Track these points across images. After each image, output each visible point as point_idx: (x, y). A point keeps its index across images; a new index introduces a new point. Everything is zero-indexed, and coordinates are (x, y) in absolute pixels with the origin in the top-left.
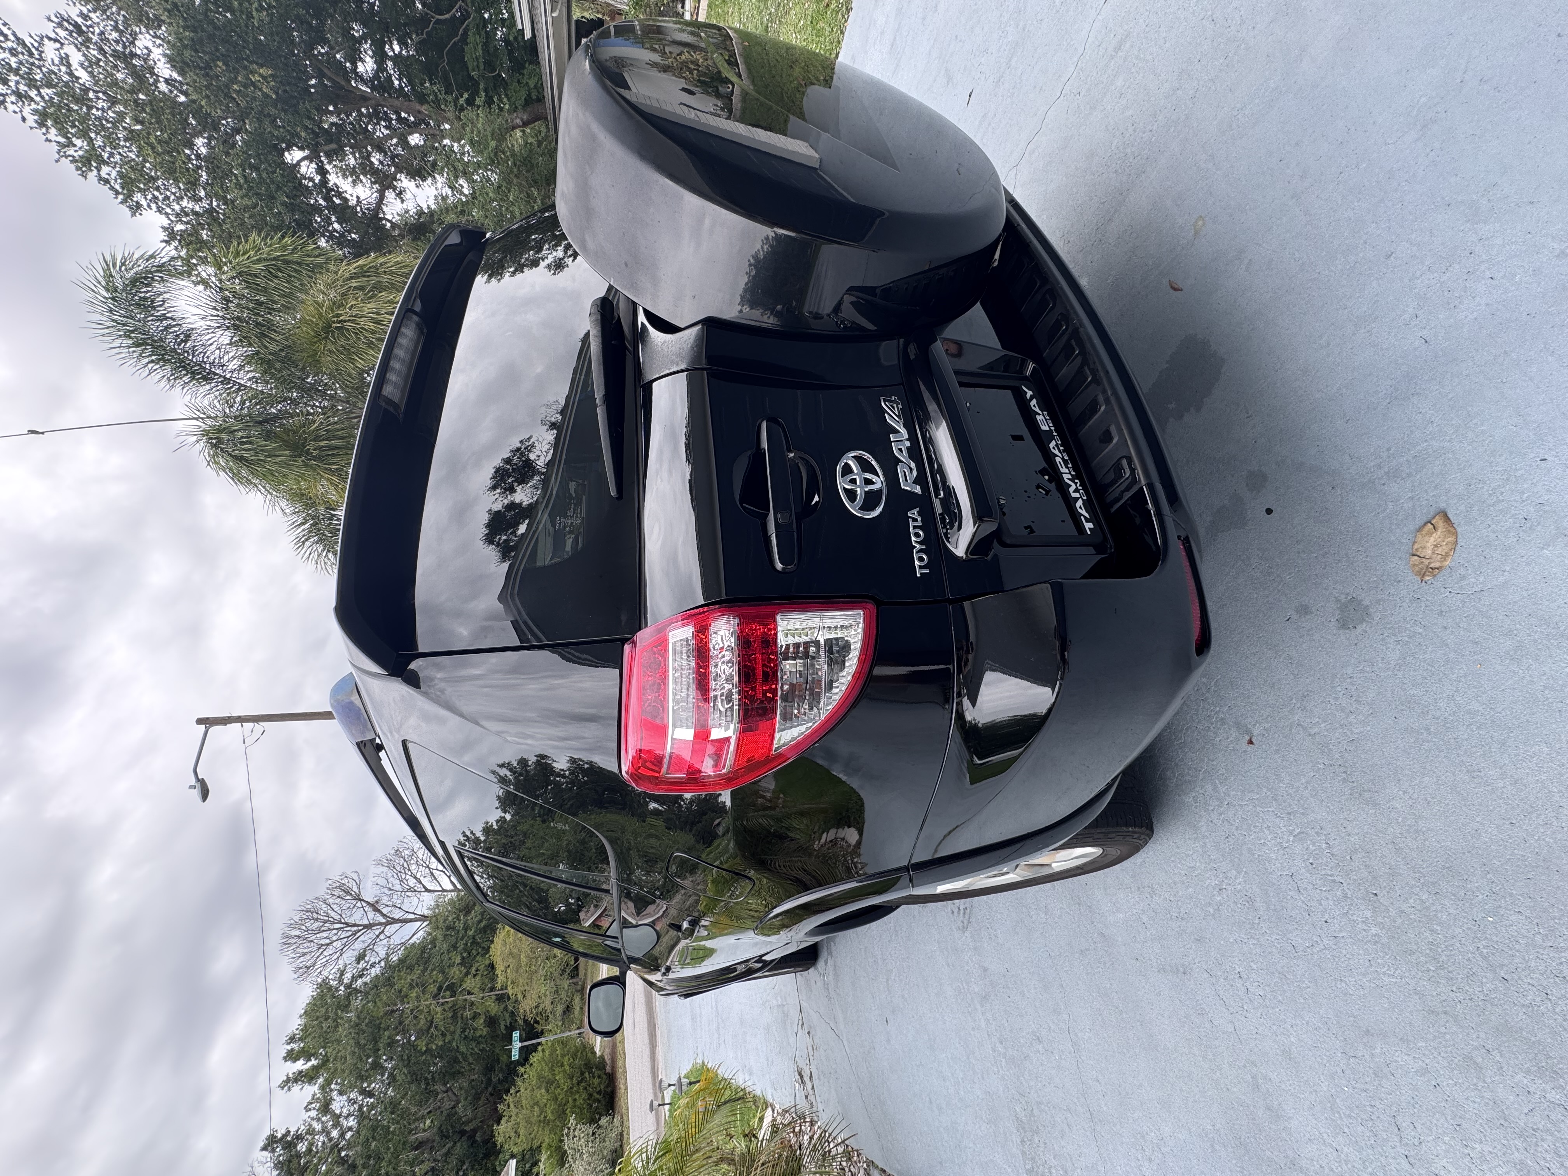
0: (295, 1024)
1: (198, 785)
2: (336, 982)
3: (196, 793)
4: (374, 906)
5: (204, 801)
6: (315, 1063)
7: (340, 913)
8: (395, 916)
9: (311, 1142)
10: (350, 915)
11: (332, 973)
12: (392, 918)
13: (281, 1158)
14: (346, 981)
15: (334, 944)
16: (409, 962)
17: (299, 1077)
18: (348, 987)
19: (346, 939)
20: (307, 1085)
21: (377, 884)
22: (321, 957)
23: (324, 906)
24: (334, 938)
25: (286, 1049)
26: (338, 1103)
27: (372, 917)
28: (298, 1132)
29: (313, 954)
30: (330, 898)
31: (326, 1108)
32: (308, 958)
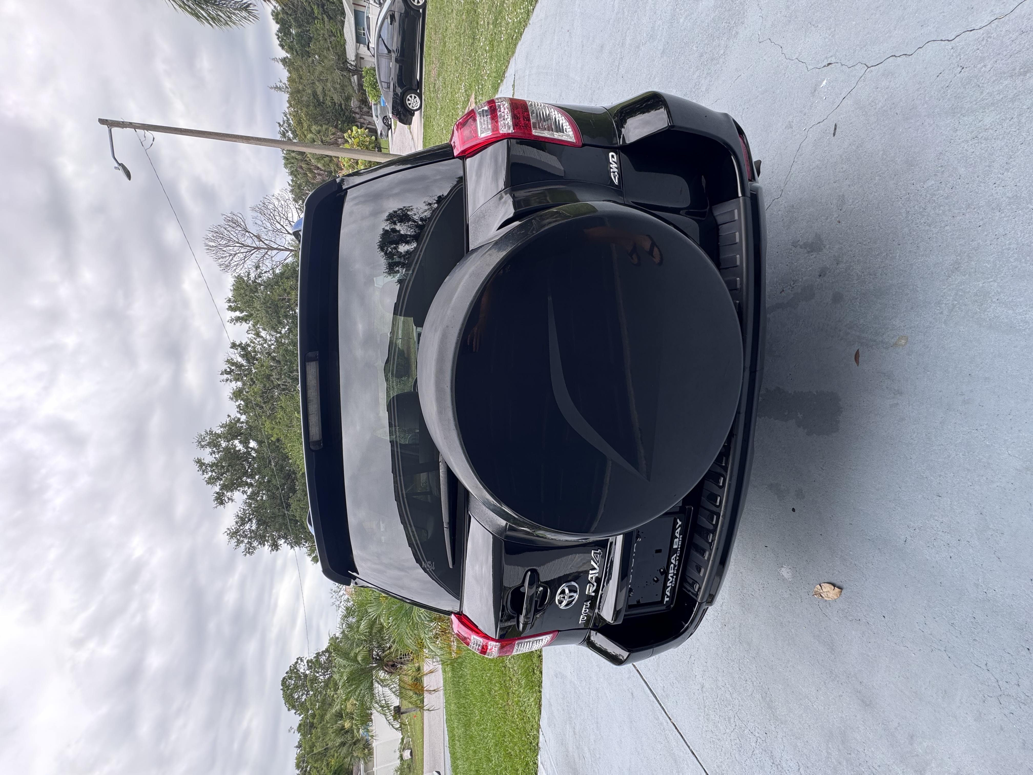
0: (230, 295)
1: (120, 168)
2: (246, 278)
3: (121, 173)
4: (258, 237)
5: (130, 179)
6: (246, 314)
7: (237, 237)
8: (272, 246)
9: (254, 347)
10: (243, 240)
11: (242, 272)
12: (271, 247)
13: (242, 353)
14: (252, 279)
15: (239, 255)
16: (286, 275)
17: (238, 319)
18: (254, 282)
19: (245, 253)
20: (244, 323)
21: (256, 223)
22: (233, 261)
23: (225, 231)
24: (238, 252)
25: (227, 305)
26: (263, 333)
27: (258, 244)
28: (246, 343)
29: (227, 259)
30: (227, 227)
31: (258, 335)
32: (225, 260)
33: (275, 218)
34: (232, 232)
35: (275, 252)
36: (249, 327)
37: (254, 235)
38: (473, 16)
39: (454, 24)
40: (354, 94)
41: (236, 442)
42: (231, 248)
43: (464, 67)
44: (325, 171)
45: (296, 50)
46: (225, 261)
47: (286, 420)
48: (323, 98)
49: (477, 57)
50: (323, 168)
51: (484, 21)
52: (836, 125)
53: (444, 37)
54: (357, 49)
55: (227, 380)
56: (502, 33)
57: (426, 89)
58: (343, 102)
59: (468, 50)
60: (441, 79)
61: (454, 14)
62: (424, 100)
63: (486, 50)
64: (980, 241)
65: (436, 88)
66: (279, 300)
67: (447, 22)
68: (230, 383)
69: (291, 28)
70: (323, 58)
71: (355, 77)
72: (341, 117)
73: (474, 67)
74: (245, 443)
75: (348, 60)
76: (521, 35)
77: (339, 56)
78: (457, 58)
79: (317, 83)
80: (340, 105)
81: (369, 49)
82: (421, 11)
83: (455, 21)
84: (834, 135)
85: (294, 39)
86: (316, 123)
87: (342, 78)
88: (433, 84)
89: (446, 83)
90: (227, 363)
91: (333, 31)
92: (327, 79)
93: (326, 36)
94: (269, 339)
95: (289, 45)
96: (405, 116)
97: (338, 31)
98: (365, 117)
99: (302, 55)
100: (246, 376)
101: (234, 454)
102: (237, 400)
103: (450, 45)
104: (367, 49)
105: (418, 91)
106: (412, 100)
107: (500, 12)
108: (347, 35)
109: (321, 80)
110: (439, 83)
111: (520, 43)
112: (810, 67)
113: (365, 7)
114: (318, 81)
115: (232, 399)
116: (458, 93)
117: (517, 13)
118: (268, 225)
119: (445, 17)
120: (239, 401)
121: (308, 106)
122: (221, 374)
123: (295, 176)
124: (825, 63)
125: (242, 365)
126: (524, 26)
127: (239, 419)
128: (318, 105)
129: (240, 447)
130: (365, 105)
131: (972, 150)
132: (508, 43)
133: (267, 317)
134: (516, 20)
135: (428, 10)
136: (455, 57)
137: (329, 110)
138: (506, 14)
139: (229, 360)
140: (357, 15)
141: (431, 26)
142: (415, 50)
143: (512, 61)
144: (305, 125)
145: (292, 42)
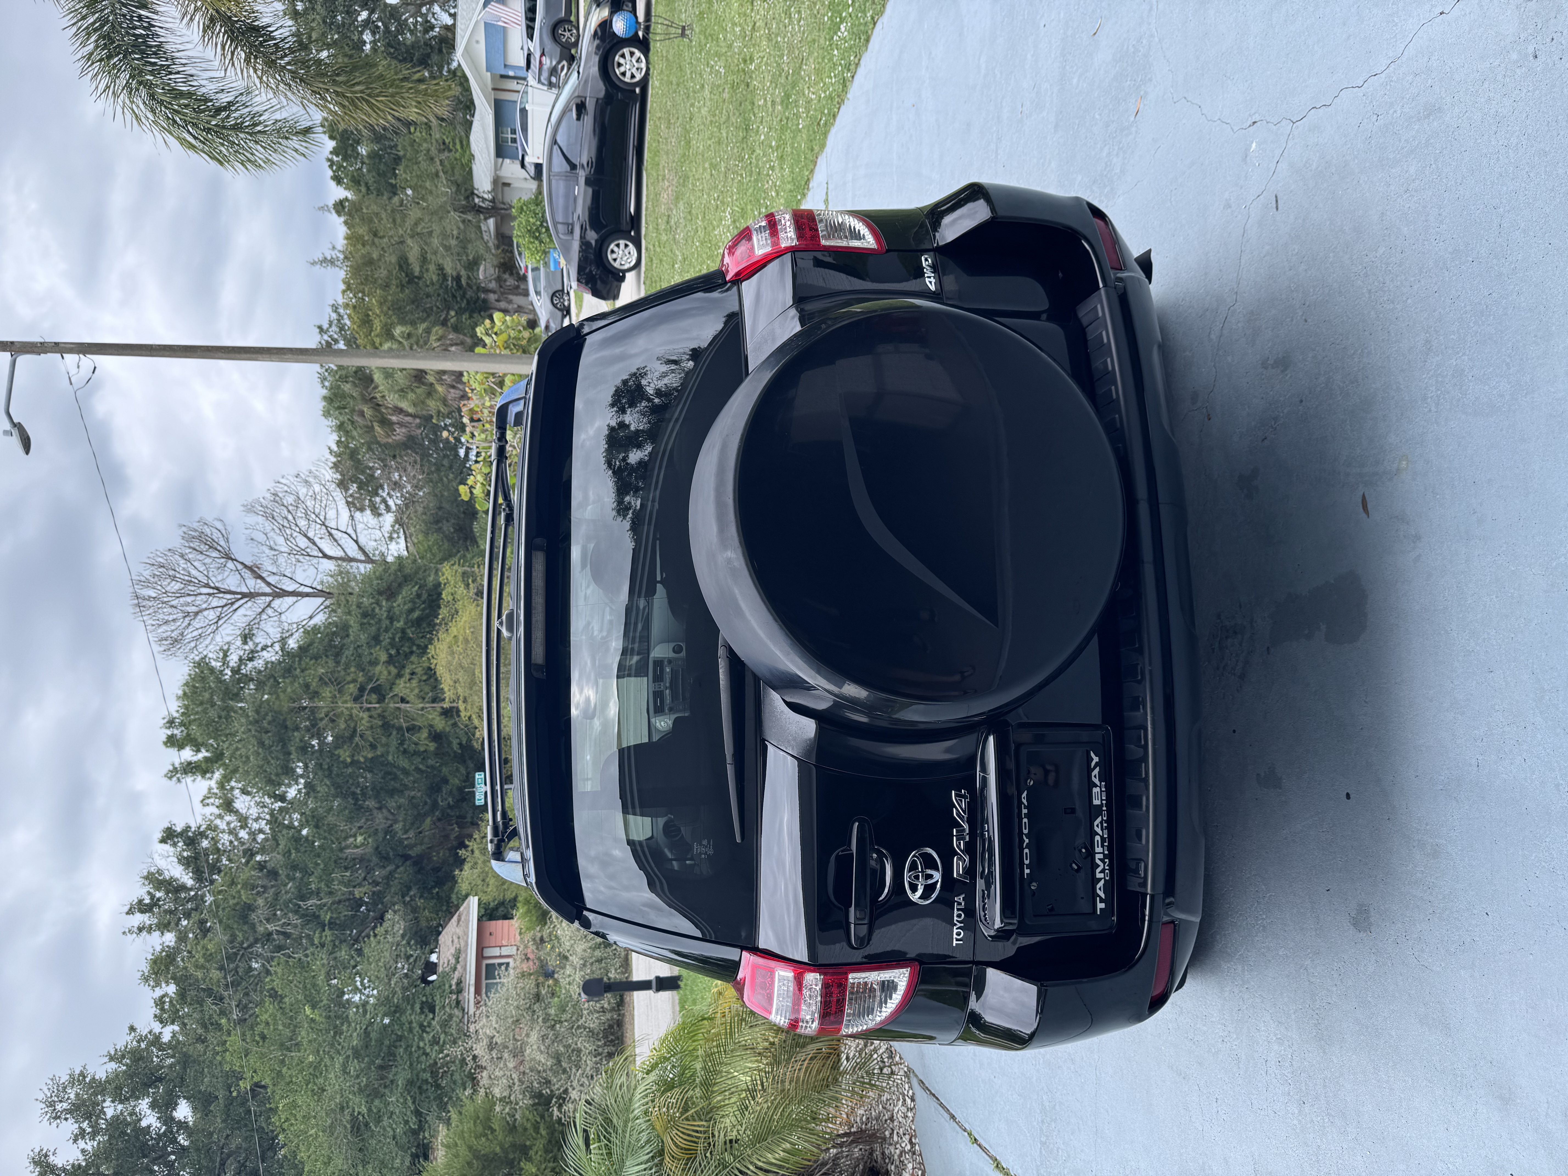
0: (174, 707)
1: (15, 432)
2: (219, 664)
4: (254, 571)
5: (27, 452)
6: (208, 754)
7: (205, 572)
8: (284, 587)
9: (215, 841)
10: (220, 578)
11: (210, 651)
12: (281, 589)
13: (185, 854)
14: (232, 664)
15: (206, 613)
16: (313, 651)
17: (190, 768)
18: (236, 671)
19: (220, 609)
20: (200, 778)
21: (252, 539)
22: (191, 629)
23: (182, 561)
24: (204, 606)
25: (164, 733)
26: (242, 803)
27: (254, 585)
28: (199, 828)
29: (179, 624)
30: (188, 551)
31: (228, 806)
32: (173, 628)
33: (296, 525)
34: (195, 564)
35: (290, 600)
36: (210, 789)
37: (246, 566)
38: (744, 92)
39: (706, 109)
40: (487, 256)
41: (144, 1105)
42: (189, 599)
43: (730, 180)
44: (414, 416)
45: (366, 184)
46: (172, 631)
47: (280, 1027)
48: (421, 267)
49: (754, 161)
50: (411, 410)
51: (765, 100)
52: (1276, 197)
53: (688, 132)
54: (497, 168)
55: (140, 929)
56: (800, 117)
57: (651, 227)
58: (463, 273)
59: (736, 151)
60: (681, 205)
61: (707, 92)
62: (647, 249)
63: (771, 147)
64: (1440, 310)
65: (672, 223)
66: (292, 710)
67: (692, 105)
68: (148, 936)
69: (358, 143)
70: (421, 195)
71: (491, 222)
72: (457, 302)
73: (748, 178)
74: (165, 1106)
75: (476, 192)
76: (834, 116)
77: (458, 185)
78: (713, 166)
79: (409, 242)
80: (458, 279)
81: (523, 166)
82: (638, 90)
83: (708, 103)
84: (1277, 209)
85: (363, 163)
86: (402, 322)
87: (461, 226)
88: (665, 218)
89: (694, 212)
90: (147, 883)
91: (447, 141)
92: (432, 232)
93: (434, 151)
94: (255, 815)
95: (353, 176)
96: (605, 282)
97: (457, 141)
98: (511, 297)
99: (378, 190)
100: (187, 915)
101: (133, 1139)
102: (158, 984)
103: (698, 145)
104: (519, 166)
105: (632, 233)
106: (619, 252)
107: (794, 85)
108: (478, 146)
109: (418, 234)
110: (679, 213)
111: (833, 131)
112: (1236, 129)
113: (518, 92)
114: (412, 237)
115: (146, 979)
116: (718, 226)
117: (825, 84)
118: (281, 540)
119: (688, 97)
120: (164, 985)
121: (386, 286)
122: (127, 913)
123: (347, 433)
124: (1250, 122)
125: (183, 888)
126: (838, 103)
127: (158, 1037)
128: (409, 282)
129: (151, 1120)
130: (511, 274)
131: (1408, 205)
132: (811, 132)
133: (259, 754)
134: (823, 95)
135: (652, 88)
136: (711, 164)
137: (430, 290)
138: (806, 87)
139: (153, 874)
140: (500, 110)
141: (659, 115)
142: (625, 158)
143: (822, 162)
144: (377, 325)
145: (360, 169)
